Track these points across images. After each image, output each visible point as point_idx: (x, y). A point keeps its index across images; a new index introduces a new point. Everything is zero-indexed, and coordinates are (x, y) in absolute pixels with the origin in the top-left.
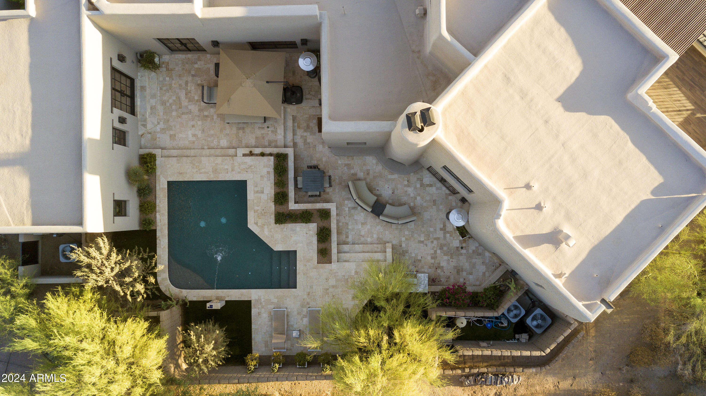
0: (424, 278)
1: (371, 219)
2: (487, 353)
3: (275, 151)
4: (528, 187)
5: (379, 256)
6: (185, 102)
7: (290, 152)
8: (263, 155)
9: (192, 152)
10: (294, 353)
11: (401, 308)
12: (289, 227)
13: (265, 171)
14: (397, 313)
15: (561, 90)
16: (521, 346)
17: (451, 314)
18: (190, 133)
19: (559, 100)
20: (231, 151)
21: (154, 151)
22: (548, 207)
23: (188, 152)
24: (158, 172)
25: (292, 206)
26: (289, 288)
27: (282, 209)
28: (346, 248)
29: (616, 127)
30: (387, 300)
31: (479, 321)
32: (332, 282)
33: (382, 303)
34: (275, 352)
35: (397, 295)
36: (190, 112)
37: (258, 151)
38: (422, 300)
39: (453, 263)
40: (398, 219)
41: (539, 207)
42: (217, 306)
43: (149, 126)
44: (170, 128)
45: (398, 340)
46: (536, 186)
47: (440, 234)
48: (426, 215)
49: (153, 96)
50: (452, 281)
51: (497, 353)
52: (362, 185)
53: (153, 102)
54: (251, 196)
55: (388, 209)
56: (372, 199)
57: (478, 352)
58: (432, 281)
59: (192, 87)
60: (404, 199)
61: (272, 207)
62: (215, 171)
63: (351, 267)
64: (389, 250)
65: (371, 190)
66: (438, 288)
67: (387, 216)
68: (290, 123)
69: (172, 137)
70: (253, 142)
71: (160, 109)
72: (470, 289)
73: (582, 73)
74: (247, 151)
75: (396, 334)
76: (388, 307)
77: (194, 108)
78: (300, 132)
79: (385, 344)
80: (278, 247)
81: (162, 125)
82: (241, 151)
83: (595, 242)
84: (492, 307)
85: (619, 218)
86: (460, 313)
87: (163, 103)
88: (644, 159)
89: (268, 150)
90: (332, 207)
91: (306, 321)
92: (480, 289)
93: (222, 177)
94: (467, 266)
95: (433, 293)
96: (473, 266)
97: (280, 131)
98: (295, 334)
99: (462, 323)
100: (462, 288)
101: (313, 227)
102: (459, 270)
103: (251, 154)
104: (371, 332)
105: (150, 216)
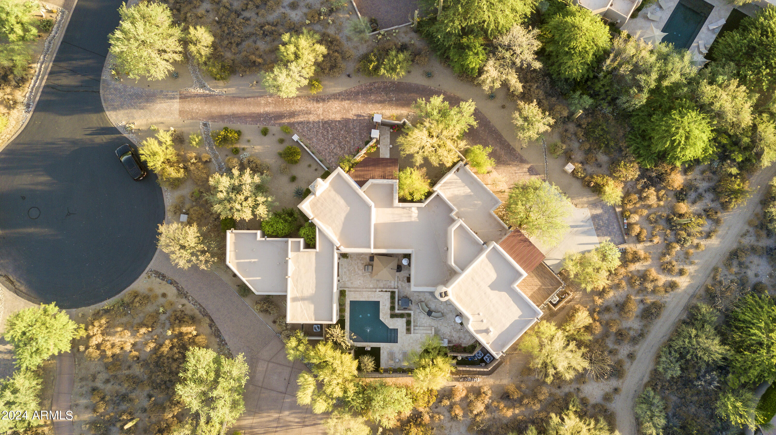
0: (446, 341)
1: (427, 317)
2: (468, 369)
3: (391, 290)
4: (479, 314)
5: (429, 332)
6: (357, 270)
7: (396, 290)
8: (386, 291)
9: (359, 290)
10: (396, 368)
11: (437, 352)
12: (395, 319)
13: (387, 297)
14: (436, 354)
15: (490, 283)
16: (481, 367)
17: (455, 355)
18: (358, 282)
19: (489, 286)
20: (374, 290)
21: (345, 289)
22: (485, 321)
23: (357, 290)
24: (347, 297)
25: (397, 311)
26: (394, 343)
27: (393, 312)
28: (417, 328)
29: (508, 296)
30: (432, 349)
31: (467, 358)
32: (411, 341)
33: (431, 350)
34: (390, 367)
35: (436, 348)
36: (359, 274)
37: (384, 290)
38: (444, 350)
39: (458, 335)
40: (437, 318)
41: (482, 321)
42: (369, 349)
43: (344, 279)
44: (350, 280)
45: (435, 363)
46: (481, 314)
47: (453, 324)
48: (448, 316)
49: (345, 268)
50: (457, 342)
51: (471, 369)
52: (424, 304)
53: (345, 270)
54: (381, 307)
55: (433, 314)
56: (427, 310)
57: (464, 369)
58: (449, 342)
59: (360, 264)
60: (440, 310)
61: (389, 312)
62: (368, 297)
63: (419, 335)
64: (433, 330)
65: (427, 306)
66: (451, 345)
67: (433, 317)
68: (396, 279)
69: (352, 283)
70: (382, 286)
71: (348, 273)
72: (463, 345)
73: (497, 278)
74: (380, 290)
75: (434, 361)
76: (432, 352)
77: (360, 272)
78: (400, 282)
79: (431, 364)
80: (391, 327)
81: (348, 279)
82: (378, 290)
83: (500, 333)
84: (471, 352)
85: (508, 325)
86: (459, 355)
87: (349, 270)
88: (516, 306)
89: (388, 290)
90: (412, 312)
91: (401, 356)
92: (467, 346)
93: (370, 300)
94: (463, 336)
95: (450, 347)
96: (466, 336)
97: (393, 282)
98: (397, 360)
99: (460, 358)
100: (460, 346)
101: (404, 320)
102: (460, 338)
103: (382, 291)
104: (427, 360)
105: (343, 314)
